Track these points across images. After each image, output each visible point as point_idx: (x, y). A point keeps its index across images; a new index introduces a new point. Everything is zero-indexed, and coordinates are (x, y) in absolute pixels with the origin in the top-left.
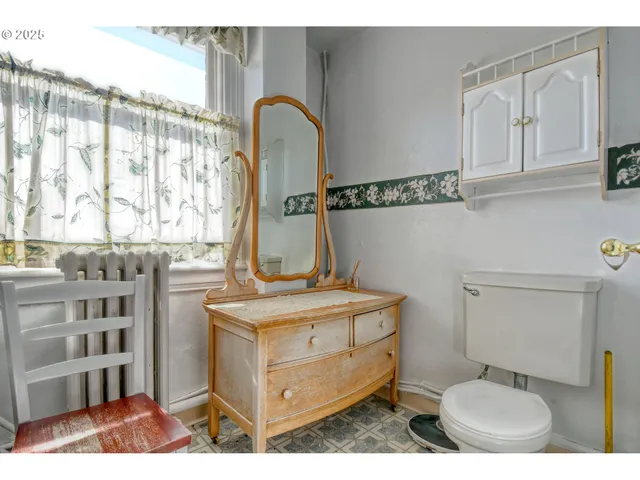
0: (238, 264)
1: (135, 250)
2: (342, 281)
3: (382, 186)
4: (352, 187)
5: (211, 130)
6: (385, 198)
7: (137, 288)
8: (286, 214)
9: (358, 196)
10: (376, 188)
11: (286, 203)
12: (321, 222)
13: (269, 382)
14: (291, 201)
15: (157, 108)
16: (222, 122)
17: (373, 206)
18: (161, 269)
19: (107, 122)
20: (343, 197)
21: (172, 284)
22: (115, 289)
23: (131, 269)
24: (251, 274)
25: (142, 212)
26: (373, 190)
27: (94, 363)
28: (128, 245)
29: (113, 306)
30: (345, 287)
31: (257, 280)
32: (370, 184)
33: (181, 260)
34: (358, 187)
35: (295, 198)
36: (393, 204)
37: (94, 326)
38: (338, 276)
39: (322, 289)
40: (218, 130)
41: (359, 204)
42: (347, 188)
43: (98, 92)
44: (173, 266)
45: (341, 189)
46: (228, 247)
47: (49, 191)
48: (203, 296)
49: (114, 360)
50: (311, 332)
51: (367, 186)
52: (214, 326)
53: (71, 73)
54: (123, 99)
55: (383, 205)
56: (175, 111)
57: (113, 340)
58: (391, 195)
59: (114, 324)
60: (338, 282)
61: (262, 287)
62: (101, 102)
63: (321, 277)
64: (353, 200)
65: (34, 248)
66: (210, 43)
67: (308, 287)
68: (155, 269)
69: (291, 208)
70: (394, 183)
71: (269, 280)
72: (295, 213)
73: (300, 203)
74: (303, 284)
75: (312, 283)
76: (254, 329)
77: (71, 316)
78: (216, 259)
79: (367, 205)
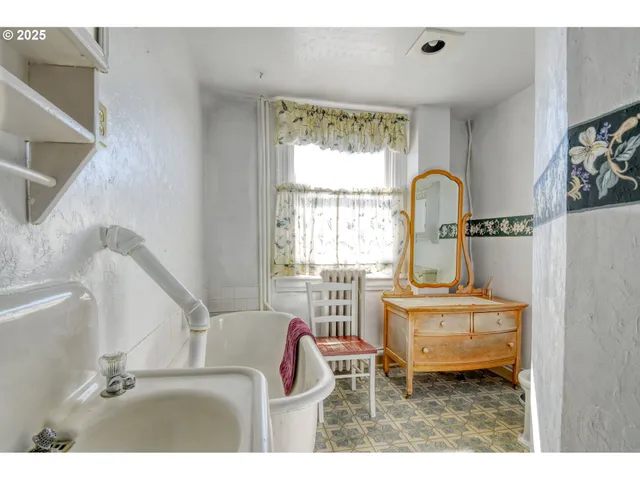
0: (401, 276)
1: (349, 267)
2: (479, 290)
3: (512, 220)
4: (490, 220)
5: (387, 198)
6: (514, 230)
7: (352, 287)
8: (441, 237)
9: (494, 226)
10: (507, 222)
11: (441, 229)
12: (461, 246)
13: (415, 342)
14: (444, 228)
15: (359, 193)
16: (394, 192)
17: (506, 235)
18: (362, 278)
19: (338, 205)
20: (483, 227)
21: (367, 285)
22: (342, 287)
23: (349, 278)
24: (409, 283)
25: (352, 248)
26: (506, 223)
27: (334, 319)
28: (346, 265)
29: (342, 295)
30: (480, 295)
31: (412, 286)
32: (503, 219)
33: (370, 272)
34: (494, 220)
35: (447, 225)
36: (520, 234)
37: (334, 302)
38: (475, 286)
39: (461, 295)
40: (390, 198)
41: (494, 232)
42: (486, 220)
43: (335, 193)
44: (368, 276)
45: (482, 221)
46: (396, 265)
47: (316, 241)
48: (381, 294)
49: (341, 318)
50: (442, 319)
51: (500, 220)
52: (387, 311)
53: (324, 187)
54: (344, 193)
55: (512, 234)
56: (368, 193)
57: (341, 310)
58: (518, 227)
59: (341, 302)
60: (475, 291)
61: (415, 290)
62: (334, 197)
63: (460, 287)
64: (490, 230)
65: (312, 267)
66: (387, 149)
67: (450, 292)
68: (358, 278)
69: (445, 233)
70: (520, 219)
71: (420, 286)
72: (447, 237)
73: (451, 230)
74: (446, 290)
75: (453, 290)
76: (407, 312)
77: (326, 298)
78: (388, 273)
79: (501, 234)
